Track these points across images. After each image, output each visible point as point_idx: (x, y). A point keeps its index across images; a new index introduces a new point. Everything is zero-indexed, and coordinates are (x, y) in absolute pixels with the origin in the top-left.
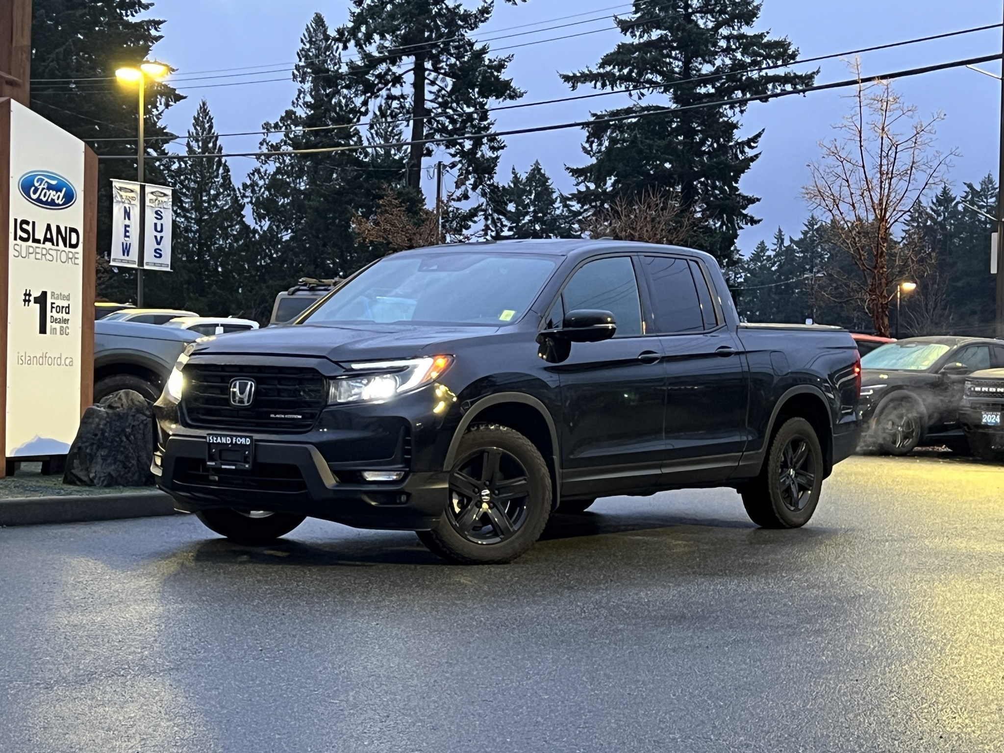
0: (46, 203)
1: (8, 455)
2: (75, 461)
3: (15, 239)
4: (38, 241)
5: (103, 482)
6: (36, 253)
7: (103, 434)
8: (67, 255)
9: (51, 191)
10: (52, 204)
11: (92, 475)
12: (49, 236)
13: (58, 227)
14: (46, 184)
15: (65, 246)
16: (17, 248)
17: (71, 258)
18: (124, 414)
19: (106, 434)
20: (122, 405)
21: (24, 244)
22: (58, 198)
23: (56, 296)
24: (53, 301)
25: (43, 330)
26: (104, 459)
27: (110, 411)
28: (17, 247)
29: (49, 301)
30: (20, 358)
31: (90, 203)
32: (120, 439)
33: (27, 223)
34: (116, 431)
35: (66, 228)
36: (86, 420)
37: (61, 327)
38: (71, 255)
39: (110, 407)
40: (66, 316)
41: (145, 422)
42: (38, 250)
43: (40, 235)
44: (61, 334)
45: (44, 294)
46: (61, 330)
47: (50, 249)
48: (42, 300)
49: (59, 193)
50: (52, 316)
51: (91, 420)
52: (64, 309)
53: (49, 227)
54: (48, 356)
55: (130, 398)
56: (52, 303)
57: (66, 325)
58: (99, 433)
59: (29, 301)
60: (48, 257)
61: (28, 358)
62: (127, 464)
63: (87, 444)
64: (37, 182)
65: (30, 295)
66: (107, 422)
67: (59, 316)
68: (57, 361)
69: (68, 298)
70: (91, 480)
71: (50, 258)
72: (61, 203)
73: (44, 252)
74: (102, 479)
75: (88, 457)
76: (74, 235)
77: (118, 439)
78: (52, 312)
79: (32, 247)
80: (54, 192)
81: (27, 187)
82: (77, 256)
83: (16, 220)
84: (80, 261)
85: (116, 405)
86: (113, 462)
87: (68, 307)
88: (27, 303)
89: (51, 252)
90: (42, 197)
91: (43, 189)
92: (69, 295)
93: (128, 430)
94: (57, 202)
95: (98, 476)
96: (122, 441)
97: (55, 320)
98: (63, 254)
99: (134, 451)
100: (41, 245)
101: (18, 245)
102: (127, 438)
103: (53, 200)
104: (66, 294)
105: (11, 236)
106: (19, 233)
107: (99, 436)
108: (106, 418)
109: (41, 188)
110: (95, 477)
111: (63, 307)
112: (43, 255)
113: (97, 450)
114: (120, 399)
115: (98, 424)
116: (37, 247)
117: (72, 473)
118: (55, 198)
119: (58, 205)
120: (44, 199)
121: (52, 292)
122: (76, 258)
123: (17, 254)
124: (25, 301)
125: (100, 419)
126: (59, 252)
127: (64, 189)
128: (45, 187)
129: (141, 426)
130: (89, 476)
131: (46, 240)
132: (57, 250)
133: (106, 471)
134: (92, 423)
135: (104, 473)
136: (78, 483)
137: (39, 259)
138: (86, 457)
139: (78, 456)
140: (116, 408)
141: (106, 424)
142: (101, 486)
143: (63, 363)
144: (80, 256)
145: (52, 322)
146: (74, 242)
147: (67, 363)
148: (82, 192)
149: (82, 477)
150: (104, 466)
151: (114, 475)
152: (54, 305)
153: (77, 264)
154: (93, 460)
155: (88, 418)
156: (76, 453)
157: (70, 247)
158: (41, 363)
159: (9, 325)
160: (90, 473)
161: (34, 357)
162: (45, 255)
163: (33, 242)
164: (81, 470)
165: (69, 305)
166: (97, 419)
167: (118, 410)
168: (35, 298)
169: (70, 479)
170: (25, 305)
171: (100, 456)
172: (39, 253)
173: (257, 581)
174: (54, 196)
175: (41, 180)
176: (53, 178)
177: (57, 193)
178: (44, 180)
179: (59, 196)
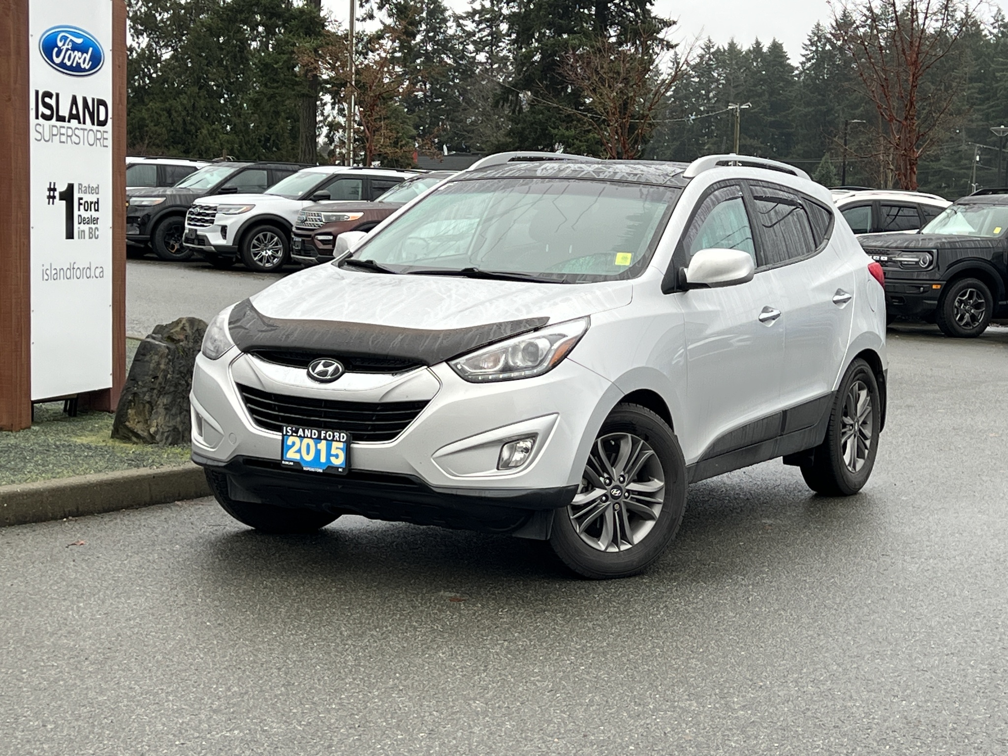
0: (71, 68)
1: (33, 398)
2: (130, 411)
3: (37, 118)
5: (167, 438)
6: (61, 134)
7: (165, 376)
8: (95, 135)
9: (76, 52)
10: (76, 70)
11: (152, 430)
12: (74, 112)
13: (85, 99)
14: (70, 43)
15: (93, 124)
16: (40, 129)
17: (99, 139)
18: (189, 349)
19: (169, 376)
20: (186, 337)
21: (47, 123)
22: (84, 63)
23: (83, 189)
24: (81, 195)
25: (70, 235)
26: (167, 409)
27: (171, 345)
28: (38, 128)
29: (76, 196)
30: (44, 272)
31: (119, 67)
33: (50, 95)
34: (181, 372)
35: (93, 100)
36: (141, 357)
37: (90, 228)
38: (99, 135)
39: (170, 339)
40: (95, 214)
42: (63, 131)
43: (64, 111)
44: (90, 238)
45: (71, 187)
46: (90, 233)
47: (76, 129)
48: (68, 196)
49: (85, 55)
50: (80, 216)
51: (147, 358)
52: (93, 205)
54: (76, 267)
55: (195, 329)
56: (80, 199)
57: (96, 226)
58: (160, 375)
59: (54, 197)
60: (74, 138)
61: (54, 272)
63: (145, 389)
64: (61, 41)
65: (54, 190)
66: (169, 360)
67: (86, 215)
68: (86, 272)
69: (95, 190)
70: (152, 437)
71: (77, 141)
72: (87, 68)
73: (70, 132)
74: (166, 434)
75: (147, 406)
76: (102, 108)
77: (184, 382)
78: (79, 210)
79: (56, 126)
80: (80, 53)
81: (49, 48)
82: (105, 135)
83: (37, 92)
84: (109, 143)
85: (177, 337)
86: (178, 412)
87: (98, 203)
88: (51, 200)
89: (77, 132)
90: (66, 61)
91: (67, 50)
92: (98, 188)
94: (83, 66)
95: (161, 430)
97: (82, 221)
98: (91, 132)
100: (66, 124)
101: (40, 125)
103: (78, 64)
104: (95, 186)
105: (32, 114)
106: (42, 109)
107: (160, 379)
108: (168, 355)
109: (65, 48)
110: (156, 432)
111: (91, 203)
112: (68, 136)
113: (159, 397)
114: (183, 329)
115: (159, 364)
116: (61, 127)
117: (126, 427)
118: (81, 61)
119: (84, 70)
120: (69, 64)
121: (80, 184)
122: (104, 139)
123: (39, 137)
124: (49, 197)
125: (161, 357)
126: (86, 132)
127: (91, 49)
128: (70, 47)
130: (149, 431)
131: (72, 117)
132: (84, 130)
133: (170, 425)
134: (150, 362)
135: (169, 427)
136: (134, 439)
137: (64, 142)
138: (144, 407)
139: (133, 404)
140: (179, 341)
141: (168, 363)
142: (165, 444)
143: (93, 274)
144: (109, 136)
145: (80, 223)
146: (102, 118)
147: (97, 275)
148: (111, 53)
149: (140, 432)
150: (167, 418)
151: (180, 429)
152: (81, 201)
153: (107, 146)
154: (152, 409)
155: (144, 355)
156: (131, 401)
157: (98, 125)
158: (68, 277)
159: (32, 231)
160: (149, 426)
161: (60, 270)
162: (70, 136)
163: (57, 120)
164: (138, 422)
165: (98, 199)
166: (156, 356)
167: (181, 343)
168: (61, 194)
169: (121, 432)
170: (49, 203)
171: (162, 405)
172: (64, 134)
173: (508, 653)
174: (80, 58)
175: (65, 38)
176: (78, 36)
177: (82, 54)
178: (68, 38)
179: (85, 58)
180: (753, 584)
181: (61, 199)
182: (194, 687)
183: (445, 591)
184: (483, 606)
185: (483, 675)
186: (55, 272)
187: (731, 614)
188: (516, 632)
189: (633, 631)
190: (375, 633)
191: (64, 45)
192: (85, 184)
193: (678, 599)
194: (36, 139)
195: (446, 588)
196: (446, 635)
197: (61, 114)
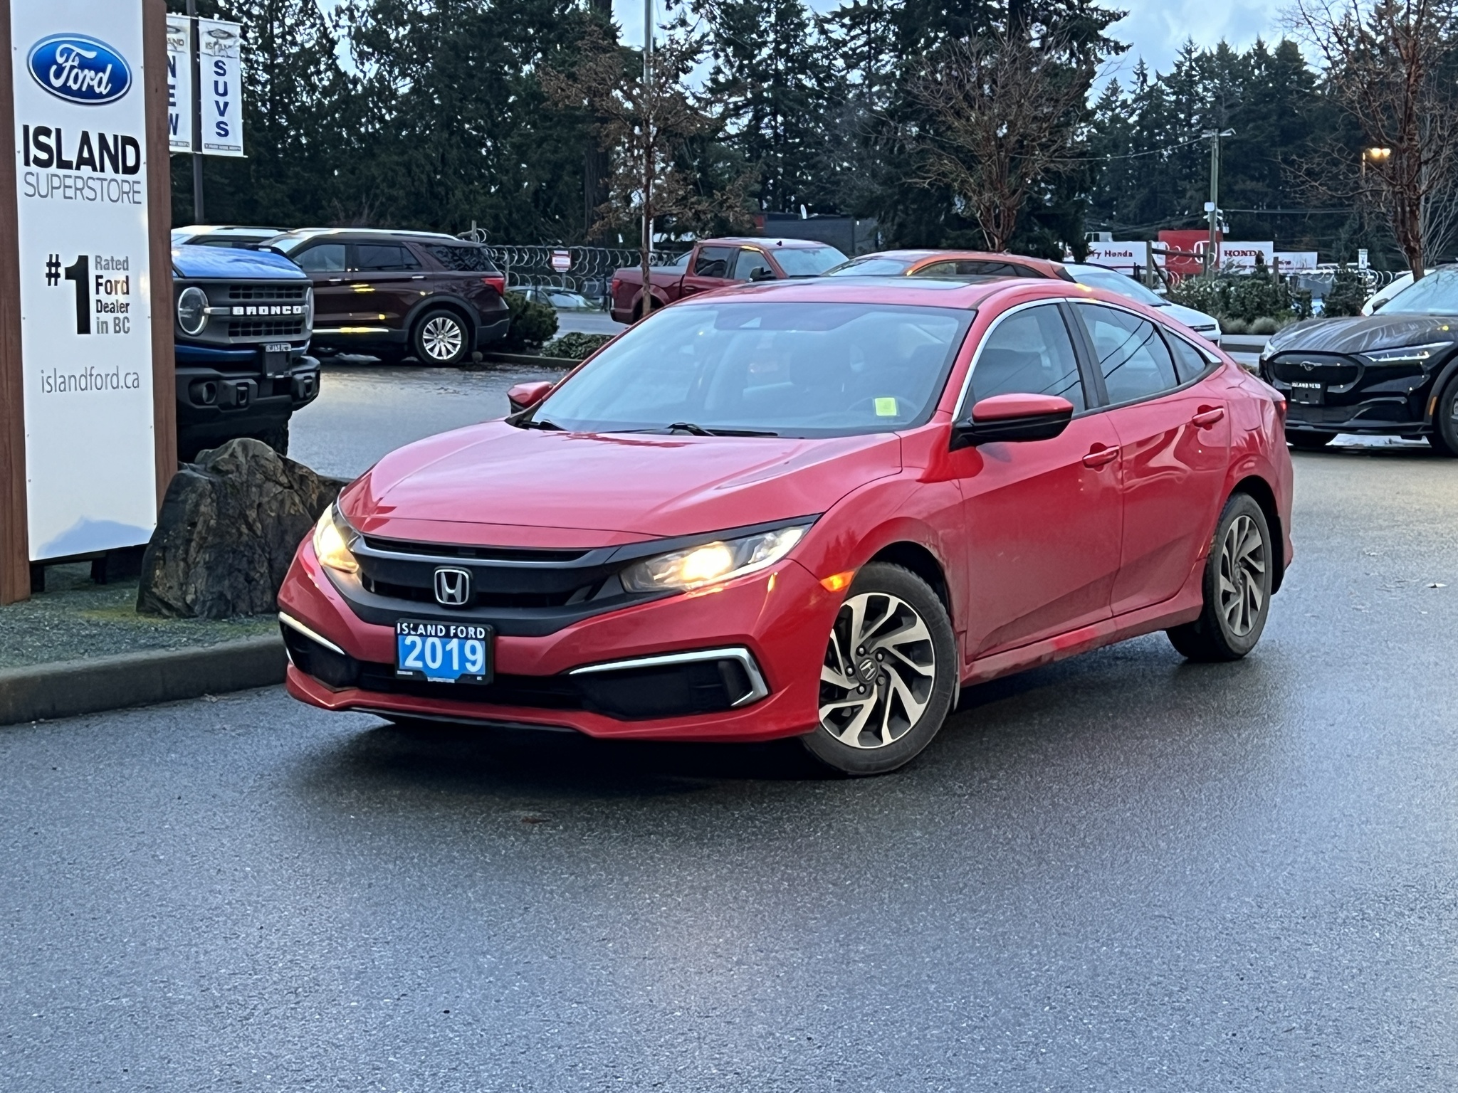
0: (79, 93)
1: (32, 558)
2: (158, 572)
3: (27, 163)
4: (67, 165)
5: (210, 610)
6: (66, 187)
7: (207, 522)
8: (121, 188)
9: (86, 71)
10: (89, 95)
11: (189, 598)
12: (86, 154)
13: (102, 138)
14: (77, 58)
15: (116, 171)
16: (31, 179)
17: (127, 193)
18: (242, 484)
20: (238, 467)
21: (43, 172)
22: (99, 86)
23: (103, 263)
24: (99, 273)
25: (84, 327)
26: (209, 567)
27: (216, 479)
28: (30, 179)
29: (92, 273)
30: (45, 381)
31: (156, 90)
32: (238, 530)
33: (47, 132)
34: (230, 517)
35: (116, 137)
36: (173, 496)
37: (115, 318)
38: (126, 187)
39: (216, 470)
40: (122, 299)
41: (280, 497)
42: (69, 182)
43: (70, 154)
44: (116, 332)
45: (83, 260)
46: (115, 325)
47: (89, 178)
48: (79, 272)
49: (101, 74)
50: (98, 301)
51: (182, 497)
52: (119, 286)
53: (85, 139)
54: (95, 373)
55: (250, 454)
56: (98, 277)
57: (125, 314)
59: (57, 275)
60: (87, 192)
61: (60, 380)
62: (252, 574)
63: (178, 542)
64: (62, 55)
65: (57, 265)
67: (108, 299)
68: (111, 380)
69: (124, 265)
71: (92, 195)
72: (104, 92)
73: (80, 184)
74: (208, 604)
75: (182, 564)
76: (130, 150)
77: (234, 531)
78: (98, 292)
79: (57, 176)
80: (93, 73)
81: (43, 66)
82: (137, 187)
83: (26, 129)
84: (144, 197)
85: (225, 468)
86: (226, 573)
87: (127, 282)
88: (53, 280)
89: (91, 183)
90: (71, 83)
91: (72, 67)
92: (127, 261)
93: (252, 514)
94: (97, 90)
95: (202, 598)
96: (241, 534)
97: (103, 308)
98: (113, 184)
99: (263, 550)
100: (73, 172)
101: (31, 174)
102: (250, 527)
103: (90, 87)
104: (122, 259)
105: (20, 158)
106: (34, 151)
107: (199, 527)
109: (68, 65)
110: (195, 601)
111: (117, 282)
112: (77, 189)
113: (198, 552)
114: (233, 455)
115: (197, 505)
116: (65, 176)
117: (154, 593)
118: (95, 83)
119: (101, 96)
120: (75, 87)
121: (97, 257)
122: (135, 192)
123: (31, 191)
124: (49, 275)
125: (201, 495)
127: (109, 67)
128: (76, 63)
129: (275, 505)
130: (184, 599)
131: (81, 161)
132: (102, 180)
133: (214, 590)
134: (185, 502)
135: (212, 593)
136: (165, 611)
137: (71, 198)
138: (178, 566)
139: (161, 562)
140: (228, 472)
141: (210, 504)
142: (208, 617)
143: (122, 383)
144: (143, 188)
145: (98, 311)
146: (131, 162)
147: (130, 384)
148: (142, 71)
149: (172, 602)
150: (211, 580)
151: (229, 597)
152: (100, 281)
153: (139, 203)
154: (190, 570)
155: (177, 493)
156: (158, 558)
157: (124, 172)
158: (83, 387)
159: (23, 322)
160: (185, 593)
161: (70, 377)
162: (81, 190)
163: (59, 166)
164: (170, 588)
165: (127, 277)
166: (194, 495)
167: (230, 476)
168: (67, 270)
169: (149, 605)
170: (49, 284)
171: (202, 562)
172: (70, 187)
173: (566, 891)
174: (92, 80)
175: (67, 52)
176: (88, 47)
177: (96, 74)
178: (73, 51)
179: (101, 78)
180: (971, 794)
181: (68, 277)
182: (96, 940)
183: (522, 810)
184: (566, 829)
185: (515, 921)
186: (62, 380)
187: (918, 834)
188: (593, 862)
189: (763, 860)
190: (391, 866)
191: (67, 60)
192: (107, 257)
193: (851, 817)
194: (26, 194)
195: (526, 806)
196: (492, 869)
197: (64, 158)
